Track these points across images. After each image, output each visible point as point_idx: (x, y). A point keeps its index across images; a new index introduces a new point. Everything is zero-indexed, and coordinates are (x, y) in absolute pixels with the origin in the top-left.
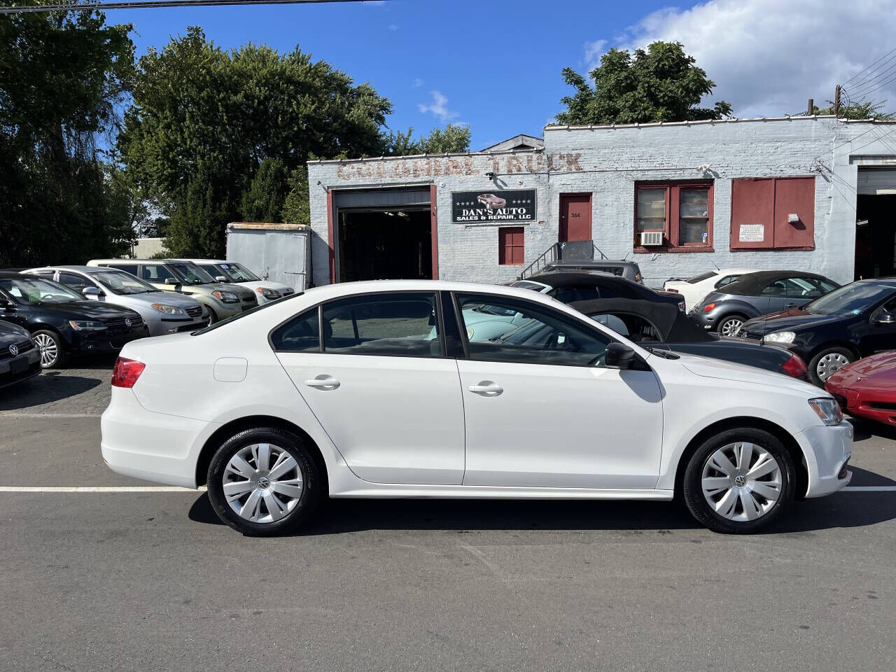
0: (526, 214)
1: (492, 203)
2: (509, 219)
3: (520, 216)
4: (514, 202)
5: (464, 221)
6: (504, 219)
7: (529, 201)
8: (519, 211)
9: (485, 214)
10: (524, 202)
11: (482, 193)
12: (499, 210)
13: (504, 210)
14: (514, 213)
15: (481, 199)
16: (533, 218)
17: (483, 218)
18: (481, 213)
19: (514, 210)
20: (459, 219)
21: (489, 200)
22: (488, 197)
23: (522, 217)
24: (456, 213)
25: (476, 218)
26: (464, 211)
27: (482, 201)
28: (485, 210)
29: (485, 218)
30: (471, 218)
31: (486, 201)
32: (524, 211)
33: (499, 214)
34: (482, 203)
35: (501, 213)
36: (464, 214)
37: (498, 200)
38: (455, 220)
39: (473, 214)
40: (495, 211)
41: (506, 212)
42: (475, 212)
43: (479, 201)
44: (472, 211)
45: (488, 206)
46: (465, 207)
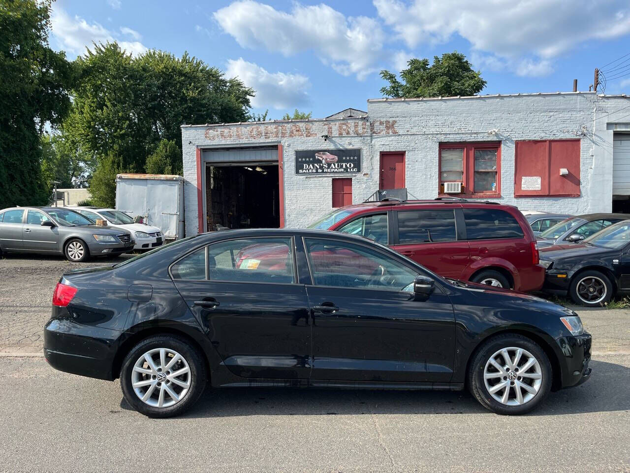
0: (353, 168)
1: (326, 159)
2: (340, 172)
3: (349, 169)
4: (344, 158)
5: (304, 173)
6: (336, 172)
7: (356, 158)
8: (348, 166)
9: (321, 168)
10: (352, 158)
11: (318, 151)
12: (332, 165)
13: (336, 164)
14: (344, 167)
16: (359, 171)
17: (320, 171)
18: (318, 167)
19: (344, 164)
20: (301, 171)
21: (324, 157)
22: (324, 154)
24: (299, 167)
25: (314, 171)
26: (305, 165)
27: (319, 158)
28: (322, 165)
30: (310, 171)
31: (322, 157)
32: (352, 165)
33: (332, 168)
35: (334, 167)
36: (305, 168)
37: (332, 157)
38: (297, 172)
39: (312, 168)
40: (329, 165)
41: (338, 166)
42: (313, 166)
43: (317, 157)
44: (311, 165)
45: (324, 162)
46: (306, 162)
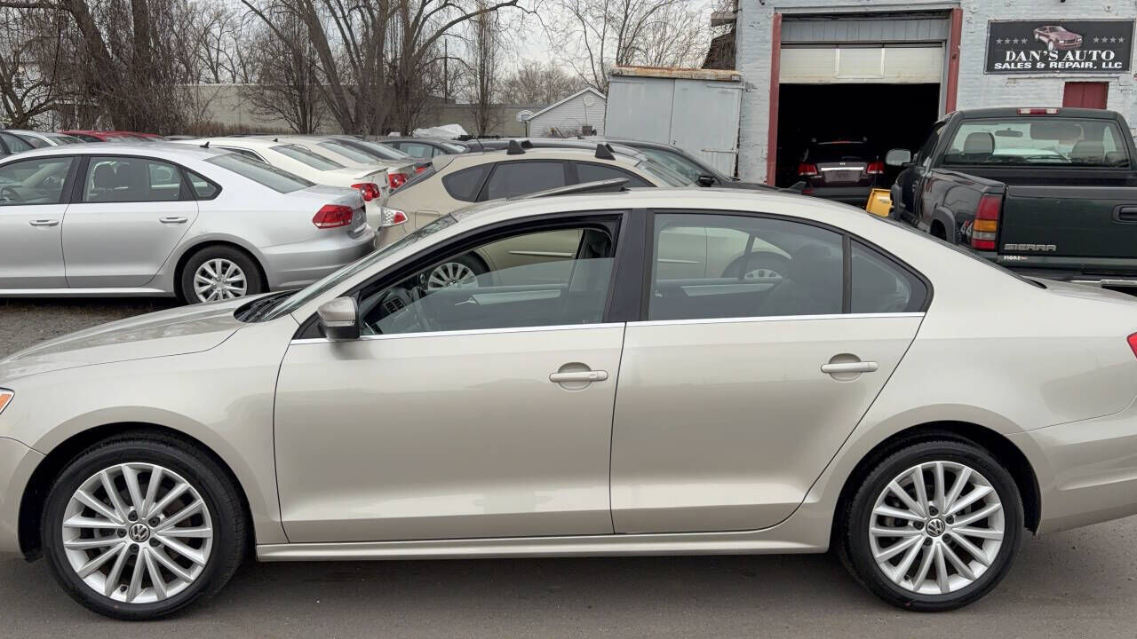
0: (1113, 61)
1: (1057, 41)
2: (1084, 69)
3: (1104, 64)
4: (1096, 40)
5: (1006, 69)
6: (1076, 69)
7: (1121, 40)
8: (1104, 56)
9: (1045, 59)
10: (1113, 40)
11: (1041, 24)
12: (1069, 53)
13: (1078, 53)
14: (1094, 58)
15: (1040, 35)
16: (1126, 67)
17: (1040, 65)
18: (1038, 57)
19: (1095, 52)
20: (998, 66)
21: (1053, 36)
22: (1052, 30)
23: (1107, 65)
24: (994, 57)
25: (1029, 66)
26: (1008, 53)
27: (1042, 38)
28: (1045, 52)
29: (1043, 65)
30: (1019, 66)
31: (1047, 37)
32: (1112, 55)
33: (1068, 60)
34: (1040, 41)
35: (1072, 59)
36: (1008, 59)
37: (1070, 36)
38: (990, 69)
39: (1024, 59)
40: (1062, 54)
41: (1081, 57)
42: (1027, 55)
43: (1037, 36)
44: (1022, 54)
45: (1051, 46)
46: (1010, 47)
